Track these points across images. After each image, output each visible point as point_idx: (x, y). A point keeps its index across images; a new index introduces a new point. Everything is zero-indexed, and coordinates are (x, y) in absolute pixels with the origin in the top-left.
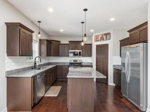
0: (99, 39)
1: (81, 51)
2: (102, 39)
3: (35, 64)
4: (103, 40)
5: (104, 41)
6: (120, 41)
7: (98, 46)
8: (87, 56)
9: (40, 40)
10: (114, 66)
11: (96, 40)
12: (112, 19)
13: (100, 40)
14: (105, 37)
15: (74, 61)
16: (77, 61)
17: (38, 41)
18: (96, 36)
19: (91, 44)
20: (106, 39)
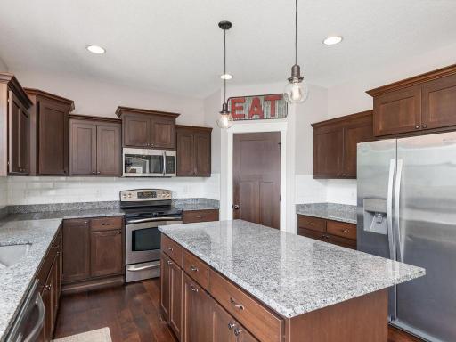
0: (246, 112)
2: (257, 112)
4: (262, 116)
5: (264, 122)
6: (313, 125)
7: (238, 138)
8: (194, 175)
10: (299, 207)
11: (236, 117)
12: (333, 40)
13: (250, 118)
14: (266, 108)
15: (140, 195)
16: (152, 194)
18: (234, 101)
20: (273, 113)
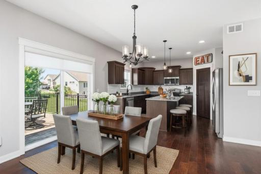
0: (200, 62)
1: (178, 78)
2: (203, 61)
3: (128, 91)
4: (204, 63)
5: (204, 65)
7: (198, 71)
8: (186, 84)
9: (133, 69)
11: (197, 64)
12: (202, 42)
14: (206, 59)
17: (131, 70)
18: (196, 58)
19: (192, 69)
20: (208, 61)
